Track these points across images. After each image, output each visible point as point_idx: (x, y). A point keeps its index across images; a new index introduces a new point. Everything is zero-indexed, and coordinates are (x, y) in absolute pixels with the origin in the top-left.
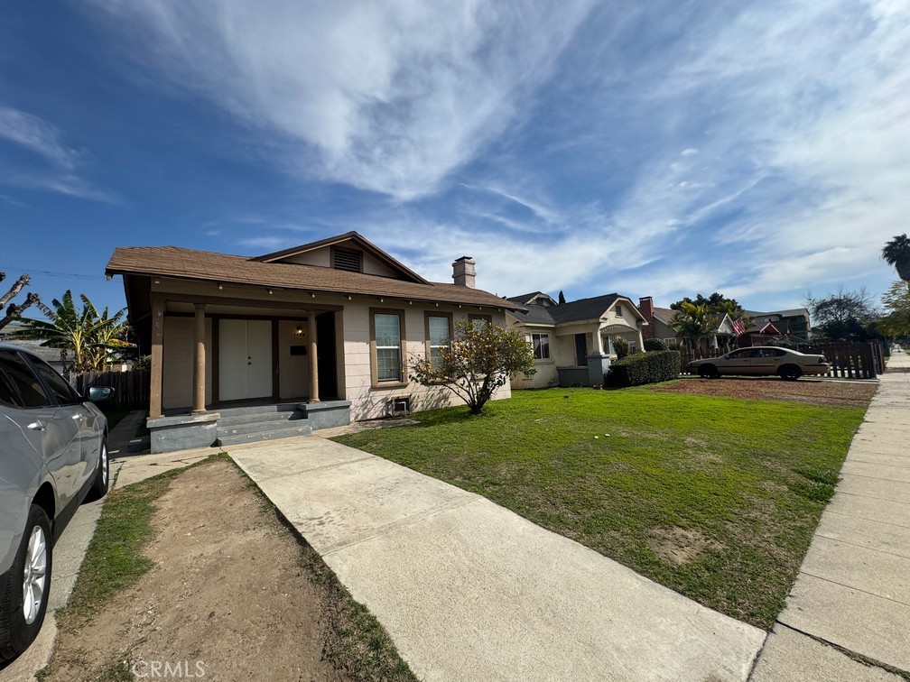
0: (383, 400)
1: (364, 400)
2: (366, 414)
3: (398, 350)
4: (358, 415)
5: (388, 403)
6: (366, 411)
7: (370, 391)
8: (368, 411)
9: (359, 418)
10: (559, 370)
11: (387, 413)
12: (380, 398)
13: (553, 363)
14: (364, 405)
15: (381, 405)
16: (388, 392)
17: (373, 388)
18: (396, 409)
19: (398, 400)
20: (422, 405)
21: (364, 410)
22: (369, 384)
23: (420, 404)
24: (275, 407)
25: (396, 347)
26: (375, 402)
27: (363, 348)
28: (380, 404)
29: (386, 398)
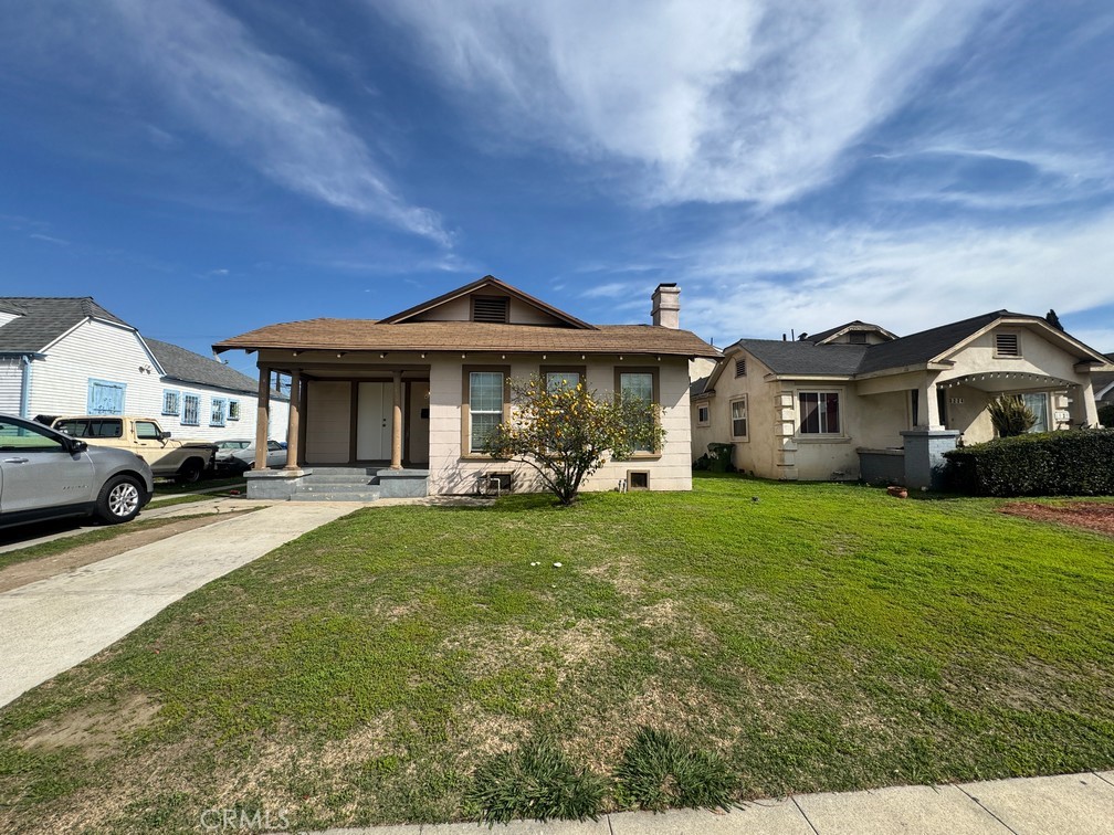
0: (475, 474)
1: (451, 472)
2: (453, 488)
3: (500, 415)
4: (442, 488)
5: (480, 478)
6: (452, 484)
7: (459, 462)
8: (455, 485)
9: (444, 492)
10: (862, 454)
11: (478, 491)
12: (472, 471)
13: (848, 441)
14: (451, 478)
15: (472, 480)
16: (483, 465)
17: (463, 459)
18: (491, 487)
19: (494, 475)
20: (530, 486)
21: (449, 483)
22: (458, 454)
23: (526, 484)
24: (365, 470)
25: (498, 412)
26: (464, 475)
27: (453, 412)
28: (471, 478)
29: (479, 472)
